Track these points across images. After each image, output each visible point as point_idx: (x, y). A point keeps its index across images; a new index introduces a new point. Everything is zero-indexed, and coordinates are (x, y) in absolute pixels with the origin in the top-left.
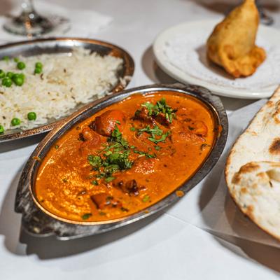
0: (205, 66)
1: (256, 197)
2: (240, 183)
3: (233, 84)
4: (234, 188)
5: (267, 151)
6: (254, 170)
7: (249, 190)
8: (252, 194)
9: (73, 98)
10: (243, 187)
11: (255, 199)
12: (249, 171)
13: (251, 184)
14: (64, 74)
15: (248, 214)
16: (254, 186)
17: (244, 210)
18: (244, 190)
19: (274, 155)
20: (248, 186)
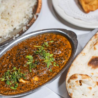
0: (76, 3)
1: (74, 90)
2: (70, 83)
3: (86, 16)
4: (67, 85)
5: (87, 64)
6: (75, 79)
7: (72, 87)
8: (72, 89)
9: (12, 26)
10: (70, 86)
11: (73, 91)
12: (74, 79)
13: (73, 85)
14: (8, 15)
15: (70, 96)
16: (74, 86)
17: (69, 94)
18: (70, 87)
19: (89, 67)
20: (72, 85)
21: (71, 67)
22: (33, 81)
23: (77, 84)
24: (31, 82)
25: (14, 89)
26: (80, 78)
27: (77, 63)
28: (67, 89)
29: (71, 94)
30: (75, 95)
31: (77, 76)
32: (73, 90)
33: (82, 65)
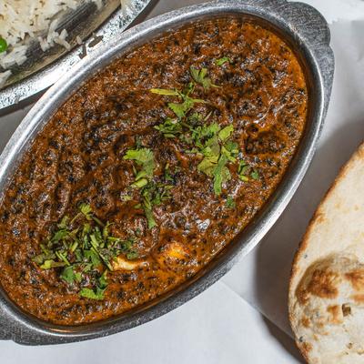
1: (319, 337)
6: (328, 297)
7: (311, 325)
10: (306, 317)
11: (316, 339)
13: (316, 320)
15: (302, 351)
16: (321, 324)
17: (299, 345)
18: (305, 323)
20: (311, 318)
21: (315, 226)
22: (165, 262)
23: (334, 318)
24: (157, 263)
25: (94, 297)
26: (349, 295)
27: (338, 207)
28: (293, 323)
29: (305, 346)
30: (319, 351)
31: (336, 286)
32: (316, 335)
33: (357, 209)
